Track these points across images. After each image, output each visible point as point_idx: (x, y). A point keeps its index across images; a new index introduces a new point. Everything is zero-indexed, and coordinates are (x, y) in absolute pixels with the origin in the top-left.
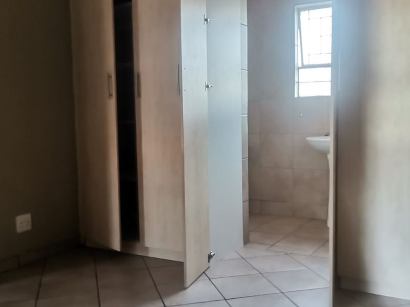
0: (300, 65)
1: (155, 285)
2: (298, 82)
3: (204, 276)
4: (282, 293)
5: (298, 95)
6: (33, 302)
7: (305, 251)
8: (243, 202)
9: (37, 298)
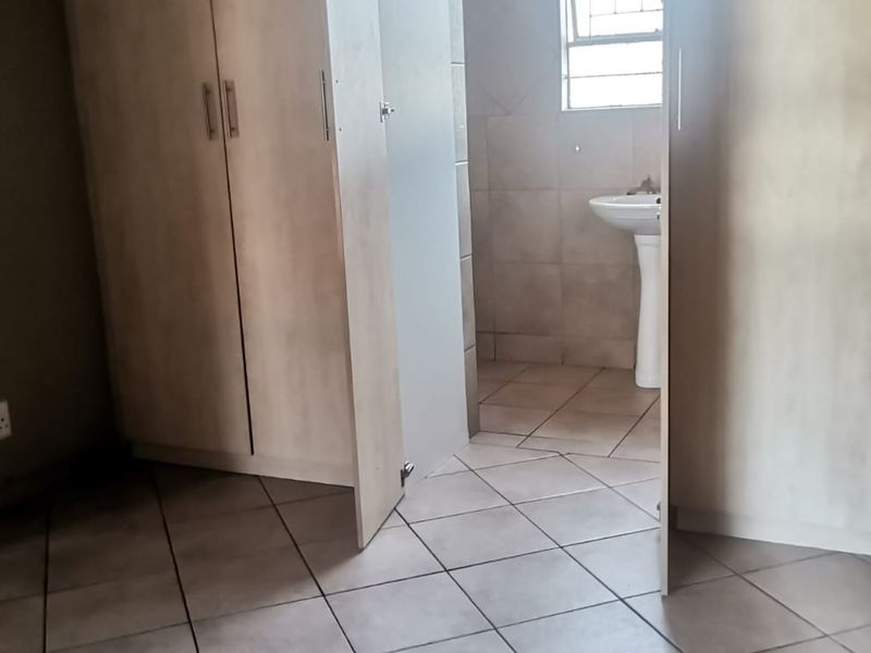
0: (571, 40)
1: (296, 545)
2: (568, 77)
3: (395, 518)
4: (562, 548)
5: (569, 107)
6: (39, 601)
7: (598, 445)
8: (465, 351)
9: (46, 593)
